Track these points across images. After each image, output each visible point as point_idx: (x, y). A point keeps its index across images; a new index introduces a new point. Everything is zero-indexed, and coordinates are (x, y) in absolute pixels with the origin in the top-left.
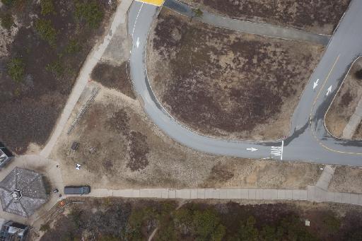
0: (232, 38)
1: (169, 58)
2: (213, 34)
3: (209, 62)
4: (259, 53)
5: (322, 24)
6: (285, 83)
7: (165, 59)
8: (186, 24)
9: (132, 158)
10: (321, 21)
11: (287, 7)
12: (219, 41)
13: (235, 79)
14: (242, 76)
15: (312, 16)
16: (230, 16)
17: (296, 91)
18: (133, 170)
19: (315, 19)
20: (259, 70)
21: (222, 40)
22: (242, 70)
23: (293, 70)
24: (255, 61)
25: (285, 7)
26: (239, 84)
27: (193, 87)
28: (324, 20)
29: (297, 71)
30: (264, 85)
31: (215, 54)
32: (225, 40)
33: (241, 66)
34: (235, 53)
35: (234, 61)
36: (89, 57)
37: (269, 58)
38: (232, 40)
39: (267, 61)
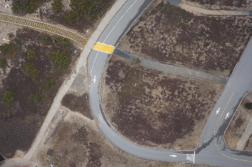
0: (161, 76)
1: (117, 91)
3: (144, 94)
4: (179, 88)
5: (222, 70)
6: (197, 110)
7: (114, 92)
8: (129, 67)
9: (90, 161)
10: (222, 67)
11: (199, 56)
12: (152, 79)
13: (162, 106)
14: (167, 104)
15: (216, 63)
16: (160, 61)
17: (204, 116)
19: (218, 66)
20: (179, 100)
22: (167, 100)
23: (203, 101)
24: (176, 93)
25: (197, 55)
26: (165, 109)
27: (133, 111)
28: (224, 67)
29: (205, 102)
31: (149, 88)
32: (156, 78)
33: (166, 97)
34: (163, 87)
36: (60, 89)
37: (186, 92)
38: (161, 78)
39: (185, 94)
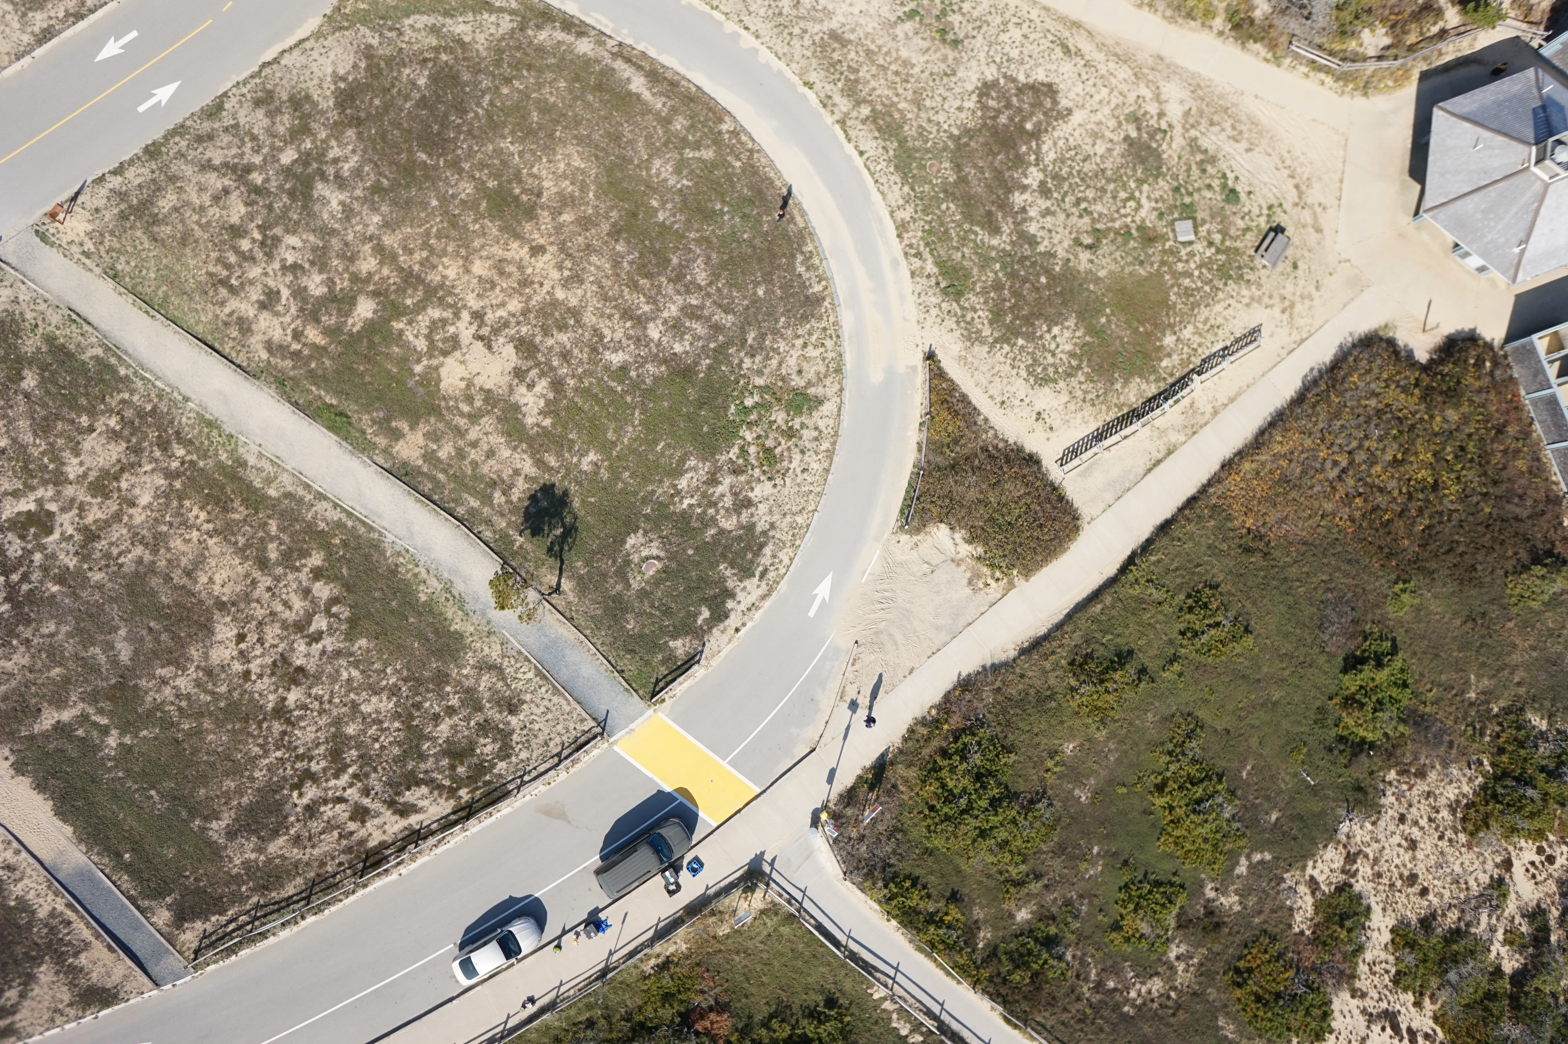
1: (717, 469)
2: (487, 499)
3: (557, 385)
4: (330, 332)
7: (735, 472)
8: (583, 586)
9: (1036, 135)
12: (473, 454)
13: (482, 268)
15: (30, 382)
16: (377, 546)
17: (258, 103)
18: (1050, 90)
19: (24, 363)
20: (368, 264)
21: (461, 454)
22: (437, 293)
24: (365, 309)
25: (126, 481)
26: (477, 244)
27: (672, 310)
30: (377, 189)
31: (516, 408)
32: (445, 451)
33: (435, 313)
34: (431, 379)
35: (454, 343)
37: (299, 293)
38: (419, 435)
39: (315, 285)
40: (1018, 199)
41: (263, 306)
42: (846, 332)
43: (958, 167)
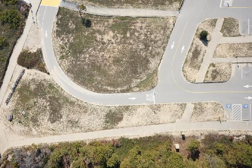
1: (69, 42)
3: (96, 41)
4: (131, 29)
5: (171, 3)
6: (150, 48)
7: (66, 43)
9: (51, 115)
13: (116, 50)
14: (120, 47)
16: (107, 6)
17: (159, 52)
18: (52, 123)
20: (131, 41)
21: (104, 24)
23: (155, 38)
24: (128, 35)
26: (118, 53)
27: (87, 60)
31: (100, 35)
33: (118, 40)
34: (114, 31)
35: (113, 38)
37: (138, 32)
38: (111, 23)
39: (136, 34)
40: (48, 103)
41: (142, 27)
42: (62, 71)
43: (59, 103)
